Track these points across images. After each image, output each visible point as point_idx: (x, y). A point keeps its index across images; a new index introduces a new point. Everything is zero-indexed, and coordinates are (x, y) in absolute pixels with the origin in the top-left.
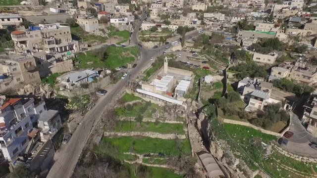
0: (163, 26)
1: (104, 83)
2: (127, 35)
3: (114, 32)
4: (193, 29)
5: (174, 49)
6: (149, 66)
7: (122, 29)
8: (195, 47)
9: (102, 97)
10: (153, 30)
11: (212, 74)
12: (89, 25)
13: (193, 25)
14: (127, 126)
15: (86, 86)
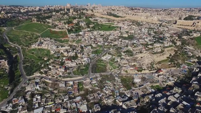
0: (111, 44)
1: (96, 56)
2: (101, 46)
3: (99, 46)
4: (118, 45)
5: (111, 50)
6: (104, 54)
7: (100, 45)
8: (115, 50)
9: (96, 58)
10: (108, 45)
11: (114, 56)
12: (94, 45)
13: (118, 44)
14: (99, 62)
15: (93, 56)
